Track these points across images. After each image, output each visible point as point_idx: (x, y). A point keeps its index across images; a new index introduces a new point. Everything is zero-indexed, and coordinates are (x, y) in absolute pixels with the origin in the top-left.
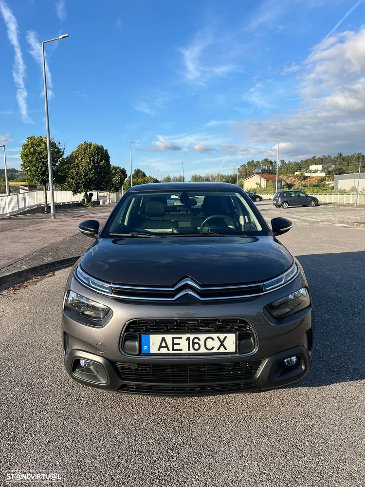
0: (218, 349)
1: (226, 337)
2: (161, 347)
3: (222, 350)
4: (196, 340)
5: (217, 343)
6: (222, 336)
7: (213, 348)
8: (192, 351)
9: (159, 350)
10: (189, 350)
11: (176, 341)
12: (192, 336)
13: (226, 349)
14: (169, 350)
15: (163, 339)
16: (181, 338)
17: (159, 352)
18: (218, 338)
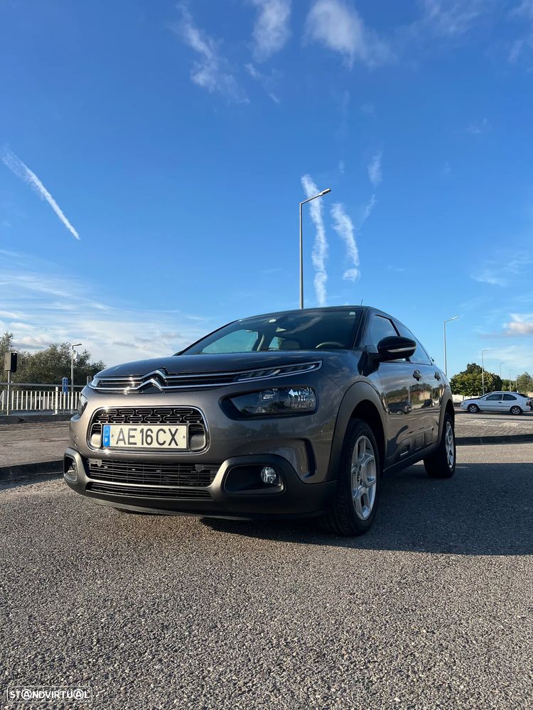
0: (169, 445)
1: (177, 430)
2: (119, 440)
3: (173, 446)
4: (149, 433)
5: (168, 437)
6: (173, 428)
7: (165, 442)
8: (145, 445)
9: (117, 443)
10: (143, 444)
11: (132, 433)
12: (145, 428)
13: (177, 445)
14: (125, 444)
15: (121, 431)
16: (136, 430)
17: (117, 446)
18: (170, 430)
